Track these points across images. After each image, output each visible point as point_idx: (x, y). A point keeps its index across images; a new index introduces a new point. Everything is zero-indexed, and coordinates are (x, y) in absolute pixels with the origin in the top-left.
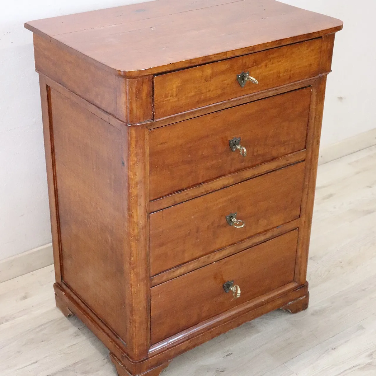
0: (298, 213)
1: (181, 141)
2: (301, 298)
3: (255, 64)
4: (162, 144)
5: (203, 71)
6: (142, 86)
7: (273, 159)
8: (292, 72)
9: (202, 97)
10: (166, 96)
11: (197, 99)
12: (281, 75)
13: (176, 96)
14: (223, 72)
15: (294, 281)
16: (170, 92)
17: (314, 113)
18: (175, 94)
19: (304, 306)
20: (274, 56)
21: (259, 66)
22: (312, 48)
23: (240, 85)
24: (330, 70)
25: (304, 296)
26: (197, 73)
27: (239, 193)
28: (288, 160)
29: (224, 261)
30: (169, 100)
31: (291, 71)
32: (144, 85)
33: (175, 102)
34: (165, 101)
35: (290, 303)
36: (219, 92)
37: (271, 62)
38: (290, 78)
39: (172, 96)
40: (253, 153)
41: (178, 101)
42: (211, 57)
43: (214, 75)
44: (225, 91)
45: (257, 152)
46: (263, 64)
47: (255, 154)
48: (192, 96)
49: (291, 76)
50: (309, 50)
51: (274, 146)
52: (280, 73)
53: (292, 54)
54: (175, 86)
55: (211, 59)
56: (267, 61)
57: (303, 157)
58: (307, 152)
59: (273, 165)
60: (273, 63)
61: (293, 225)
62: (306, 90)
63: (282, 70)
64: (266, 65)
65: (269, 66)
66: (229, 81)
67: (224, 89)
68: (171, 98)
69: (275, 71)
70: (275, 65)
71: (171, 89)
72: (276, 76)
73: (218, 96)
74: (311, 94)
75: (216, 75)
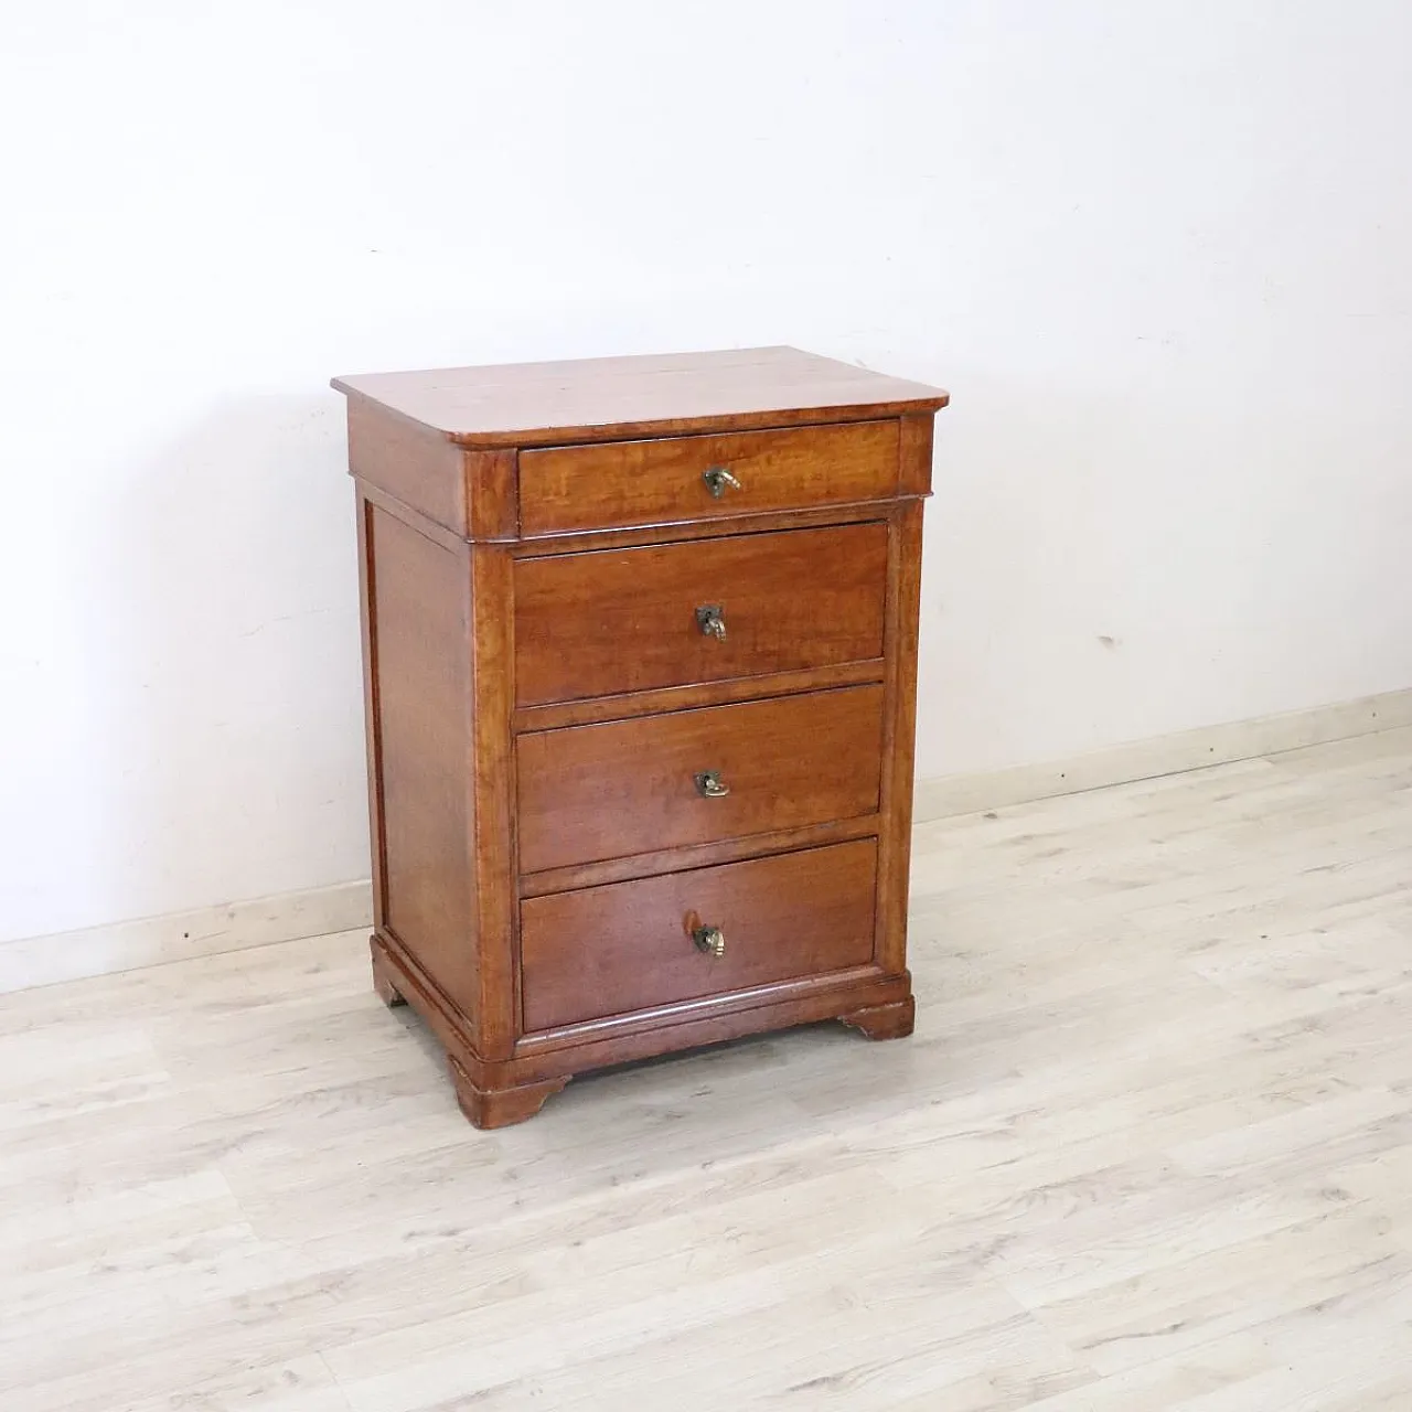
0: (874, 802)
1: (585, 594)
2: (892, 1006)
3: (742, 455)
4: (542, 592)
5: (624, 454)
6: (495, 467)
7: (805, 666)
8: (833, 482)
9: (626, 506)
10: (545, 493)
11: (613, 507)
12: (806, 485)
13: (568, 494)
14: (670, 462)
15: (872, 961)
16: (554, 486)
17: (897, 581)
18: (564, 493)
19: (905, 1027)
20: (786, 442)
21: (754, 460)
22: (878, 437)
23: (711, 492)
24: (928, 491)
25: (901, 1001)
26: (610, 455)
27: (725, 727)
28: (839, 675)
29: (694, 875)
30: (553, 501)
31: (829, 479)
32: (499, 466)
33: (566, 506)
34: (544, 502)
35: (863, 1011)
36: (664, 501)
37: (782, 453)
38: (828, 492)
39: (557, 494)
40: (755, 644)
41: (572, 506)
43: (648, 466)
44: (677, 501)
45: (764, 644)
46: (762, 457)
47: (759, 649)
48: (604, 501)
49: (832, 491)
50: (872, 440)
51: (803, 639)
52: (802, 480)
53: (829, 444)
54: (564, 475)
56: (771, 452)
57: (878, 673)
58: (886, 665)
59: (805, 680)
60: (784, 458)
61: (863, 826)
62: (875, 529)
63: (808, 475)
64: (769, 461)
65: (777, 462)
66: (685, 481)
67: (673, 496)
68: (556, 498)
69: (791, 474)
70: (790, 462)
71: (558, 480)
72: (793, 484)
73: (662, 510)
74: (888, 538)
75: (656, 465)
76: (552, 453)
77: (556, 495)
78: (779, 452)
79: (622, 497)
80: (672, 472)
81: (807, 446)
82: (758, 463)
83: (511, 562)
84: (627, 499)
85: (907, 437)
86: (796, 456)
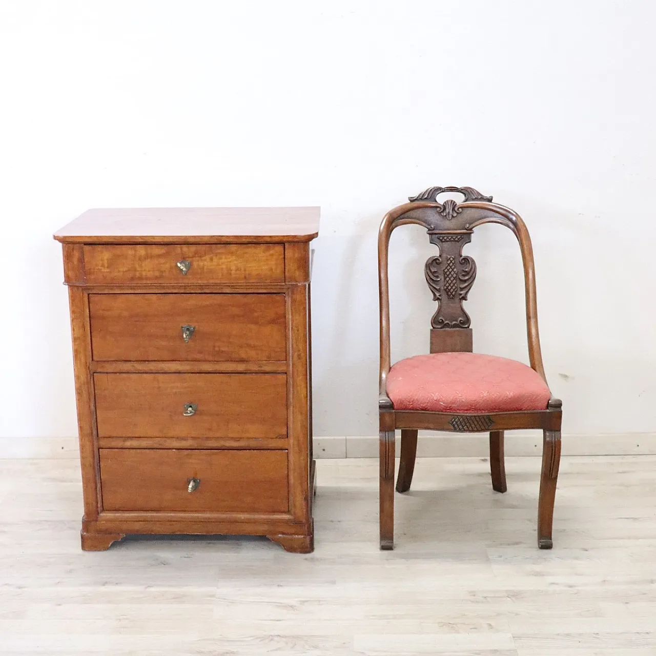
0: (284, 432)
1: (125, 314)
2: (297, 536)
3: (196, 256)
4: (104, 310)
5: (135, 251)
7: (242, 361)
8: (247, 272)
9: (138, 274)
10: (96, 265)
11: (131, 275)
12: (233, 272)
13: (108, 267)
14: (159, 256)
15: (288, 512)
16: (101, 262)
18: (106, 265)
19: (308, 547)
20: (220, 251)
21: (203, 258)
22: (271, 252)
23: (182, 272)
25: (301, 535)
26: (129, 251)
27: (199, 384)
28: (261, 367)
29: (186, 452)
31: (245, 271)
32: (75, 251)
33: (106, 272)
34: (97, 269)
35: (280, 535)
37: (218, 256)
38: (245, 278)
39: (103, 266)
40: (214, 347)
41: (110, 272)
43: (148, 257)
44: (164, 275)
45: (219, 347)
46: (207, 257)
47: (217, 349)
48: (126, 271)
49: (247, 276)
50: (268, 253)
51: (241, 347)
52: (230, 270)
53: (244, 253)
54: (105, 258)
55: (136, 239)
56: (211, 255)
57: (283, 368)
58: (288, 365)
59: (241, 367)
60: (220, 259)
61: (279, 443)
62: (278, 298)
63: (233, 268)
64: (211, 259)
65: (215, 260)
66: (168, 266)
67: (162, 272)
68: (102, 268)
69: (224, 267)
70: (223, 260)
71: (102, 260)
72: (225, 272)
73: (156, 278)
74: (285, 302)
75: (152, 257)
76: (99, 248)
77: (101, 266)
78: (216, 256)
79: (135, 270)
80: (162, 261)
81: (232, 253)
82: (205, 260)
83: (87, 295)
84: (138, 271)
85: (289, 253)
86: (226, 258)
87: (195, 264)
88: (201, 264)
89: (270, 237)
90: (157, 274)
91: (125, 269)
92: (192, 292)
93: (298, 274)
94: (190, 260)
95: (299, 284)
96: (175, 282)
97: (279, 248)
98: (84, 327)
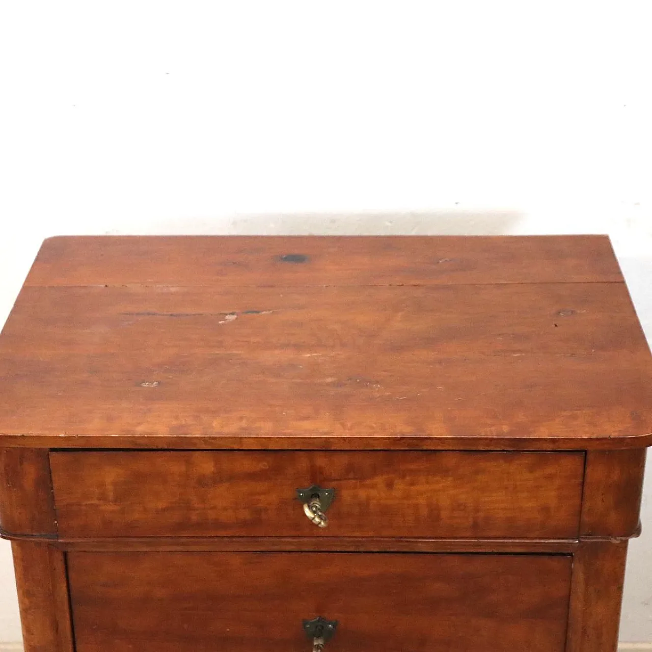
1: (160, 592)
3: (351, 475)
4: (105, 585)
5: (189, 464)
6: (21, 463)
8: (482, 514)
9: (194, 517)
10: (86, 496)
12: (444, 514)
13: (115, 502)
14: (252, 476)
16: (97, 490)
18: (111, 495)
20: (413, 466)
21: (368, 482)
22: (549, 470)
30: (97, 506)
31: (477, 510)
32: (26, 462)
33: (112, 512)
34: (86, 505)
37: (408, 478)
38: (475, 525)
39: (103, 498)
41: (122, 512)
42: (195, 441)
43: (218, 479)
46: (380, 480)
48: (164, 510)
53: (477, 472)
54: (110, 480)
55: (195, 444)
60: (412, 484)
62: (555, 564)
63: (446, 504)
64: (390, 485)
66: (274, 497)
67: (258, 511)
68: (101, 502)
69: (422, 501)
70: (419, 487)
71: (102, 485)
72: (424, 512)
73: (244, 524)
74: (572, 573)
75: (233, 478)
76: (94, 457)
77: (99, 499)
78: (404, 477)
79: (189, 508)
80: (260, 486)
81: (445, 472)
82: (373, 486)
83: (61, 557)
84: (194, 510)
85: (597, 472)
86: (427, 483)
87: (346, 495)
88: (362, 494)
89: (553, 441)
90: (245, 515)
91: (161, 505)
92: (334, 549)
93: (613, 518)
94: (334, 484)
95: (614, 541)
96: (293, 533)
97: (570, 464)
98: (55, 627)
